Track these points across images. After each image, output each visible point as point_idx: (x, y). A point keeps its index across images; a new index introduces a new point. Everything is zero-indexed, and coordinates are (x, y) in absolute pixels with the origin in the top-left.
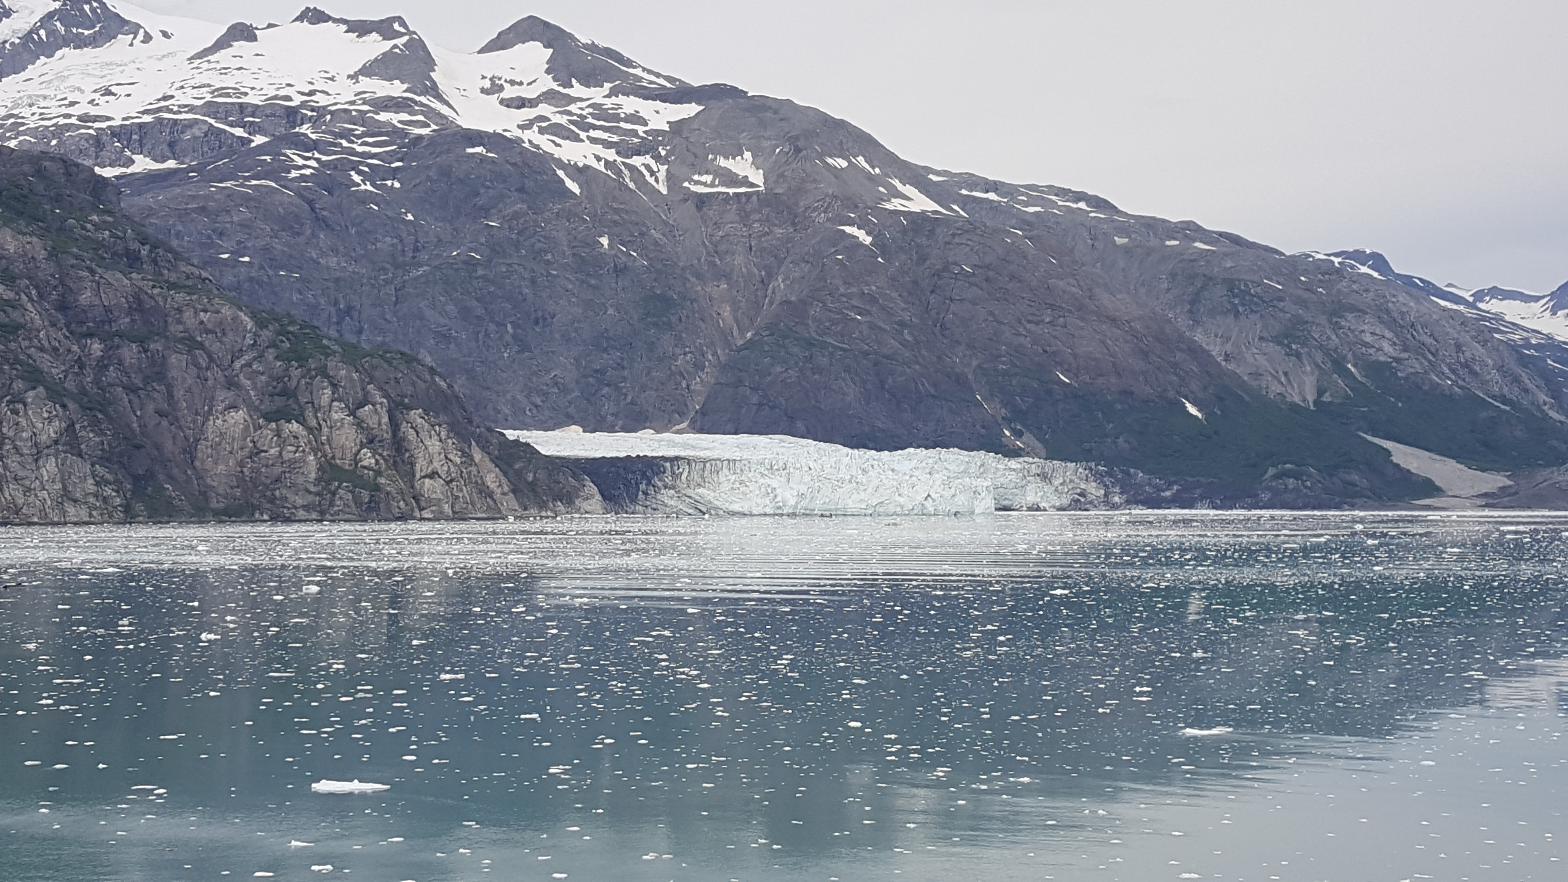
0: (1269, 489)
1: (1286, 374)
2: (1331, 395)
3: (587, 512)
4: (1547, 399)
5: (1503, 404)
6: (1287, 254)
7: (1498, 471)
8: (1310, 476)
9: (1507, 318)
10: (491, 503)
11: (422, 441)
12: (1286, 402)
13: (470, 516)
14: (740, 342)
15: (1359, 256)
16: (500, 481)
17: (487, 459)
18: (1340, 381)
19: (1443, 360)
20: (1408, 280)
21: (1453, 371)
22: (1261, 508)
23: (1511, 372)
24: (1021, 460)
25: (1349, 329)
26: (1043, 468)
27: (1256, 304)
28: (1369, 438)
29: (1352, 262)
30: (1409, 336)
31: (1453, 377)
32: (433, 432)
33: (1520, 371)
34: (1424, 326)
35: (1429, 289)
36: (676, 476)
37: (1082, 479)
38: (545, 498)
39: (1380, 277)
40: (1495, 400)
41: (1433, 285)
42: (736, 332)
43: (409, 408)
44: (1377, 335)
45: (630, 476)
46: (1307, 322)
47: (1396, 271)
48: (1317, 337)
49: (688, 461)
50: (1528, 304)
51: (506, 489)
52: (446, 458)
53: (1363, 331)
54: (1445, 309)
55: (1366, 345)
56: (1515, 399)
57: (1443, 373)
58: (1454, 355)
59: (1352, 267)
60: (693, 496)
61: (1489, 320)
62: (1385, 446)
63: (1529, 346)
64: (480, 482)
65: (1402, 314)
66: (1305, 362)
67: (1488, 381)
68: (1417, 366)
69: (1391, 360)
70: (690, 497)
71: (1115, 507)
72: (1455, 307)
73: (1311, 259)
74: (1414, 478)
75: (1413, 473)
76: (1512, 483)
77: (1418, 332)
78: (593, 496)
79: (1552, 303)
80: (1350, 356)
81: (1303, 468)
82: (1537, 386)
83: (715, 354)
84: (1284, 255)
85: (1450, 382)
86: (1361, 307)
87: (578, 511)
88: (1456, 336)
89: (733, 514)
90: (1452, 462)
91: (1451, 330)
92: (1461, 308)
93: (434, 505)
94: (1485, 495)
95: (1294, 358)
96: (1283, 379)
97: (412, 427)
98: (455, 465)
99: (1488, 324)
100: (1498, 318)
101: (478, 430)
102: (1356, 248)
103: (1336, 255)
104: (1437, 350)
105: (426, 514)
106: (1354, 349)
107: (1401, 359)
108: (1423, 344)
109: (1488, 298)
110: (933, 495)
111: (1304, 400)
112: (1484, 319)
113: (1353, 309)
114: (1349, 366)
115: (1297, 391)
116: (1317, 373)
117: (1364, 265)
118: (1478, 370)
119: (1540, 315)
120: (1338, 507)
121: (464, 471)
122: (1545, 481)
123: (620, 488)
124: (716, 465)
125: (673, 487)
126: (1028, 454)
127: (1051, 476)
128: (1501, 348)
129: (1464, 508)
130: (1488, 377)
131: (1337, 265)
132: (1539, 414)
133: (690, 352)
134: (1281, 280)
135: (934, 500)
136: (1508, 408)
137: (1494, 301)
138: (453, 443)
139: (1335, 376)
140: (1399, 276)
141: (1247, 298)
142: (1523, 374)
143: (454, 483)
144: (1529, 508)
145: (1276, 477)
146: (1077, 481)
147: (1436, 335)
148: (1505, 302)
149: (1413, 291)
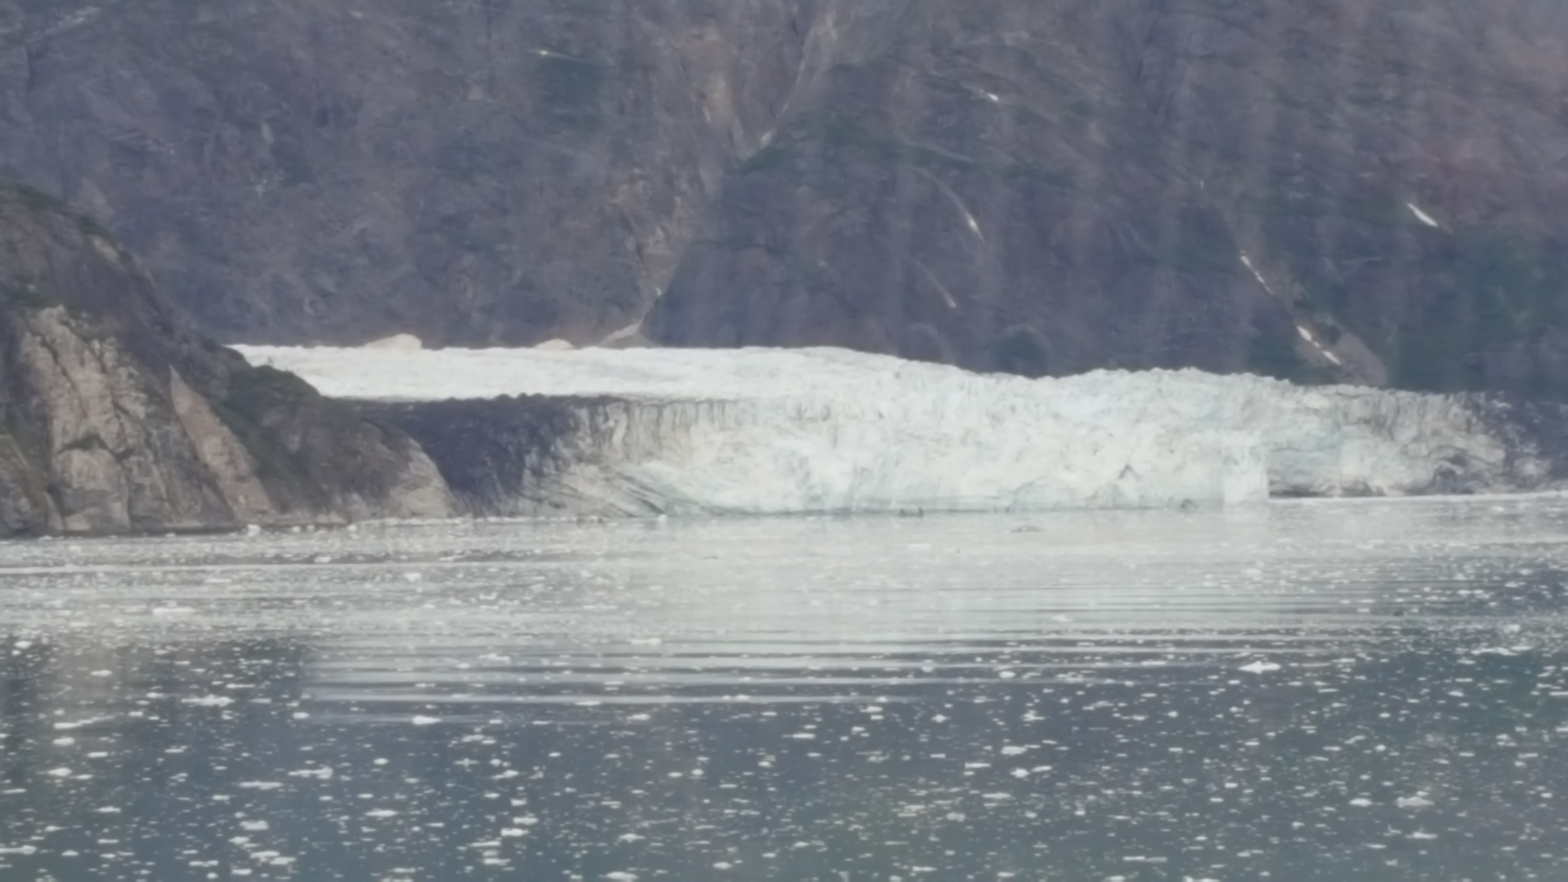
3: (414, 514)
10: (212, 498)
11: (65, 373)
13: (168, 525)
14: (746, 153)
16: (231, 453)
17: (203, 407)
24: (1332, 389)
26: (1377, 407)
32: (87, 353)
36: (601, 436)
37: (1457, 428)
38: (325, 487)
42: (739, 134)
43: (39, 303)
45: (505, 438)
49: (626, 404)
51: (244, 467)
52: (117, 406)
60: (638, 476)
64: (187, 455)
70: (629, 479)
71: (1525, 484)
78: (426, 481)
83: (695, 180)
87: (395, 511)
89: (721, 513)
93: (93, 505)
97: (44, 344)
98: (134, 420)
101: (185, 346)
105: (77, 523)
110: (1138, 467)
121: (154, 432)
123: (484, 464)
124: (684, 412)
125: (594, 460)
126: (1349, 378)
127: (1394, 423)
133: (642, 177)
135: (1138, 477)
138: (131, 376)
143: (134, 459)
146: (1447, 432)
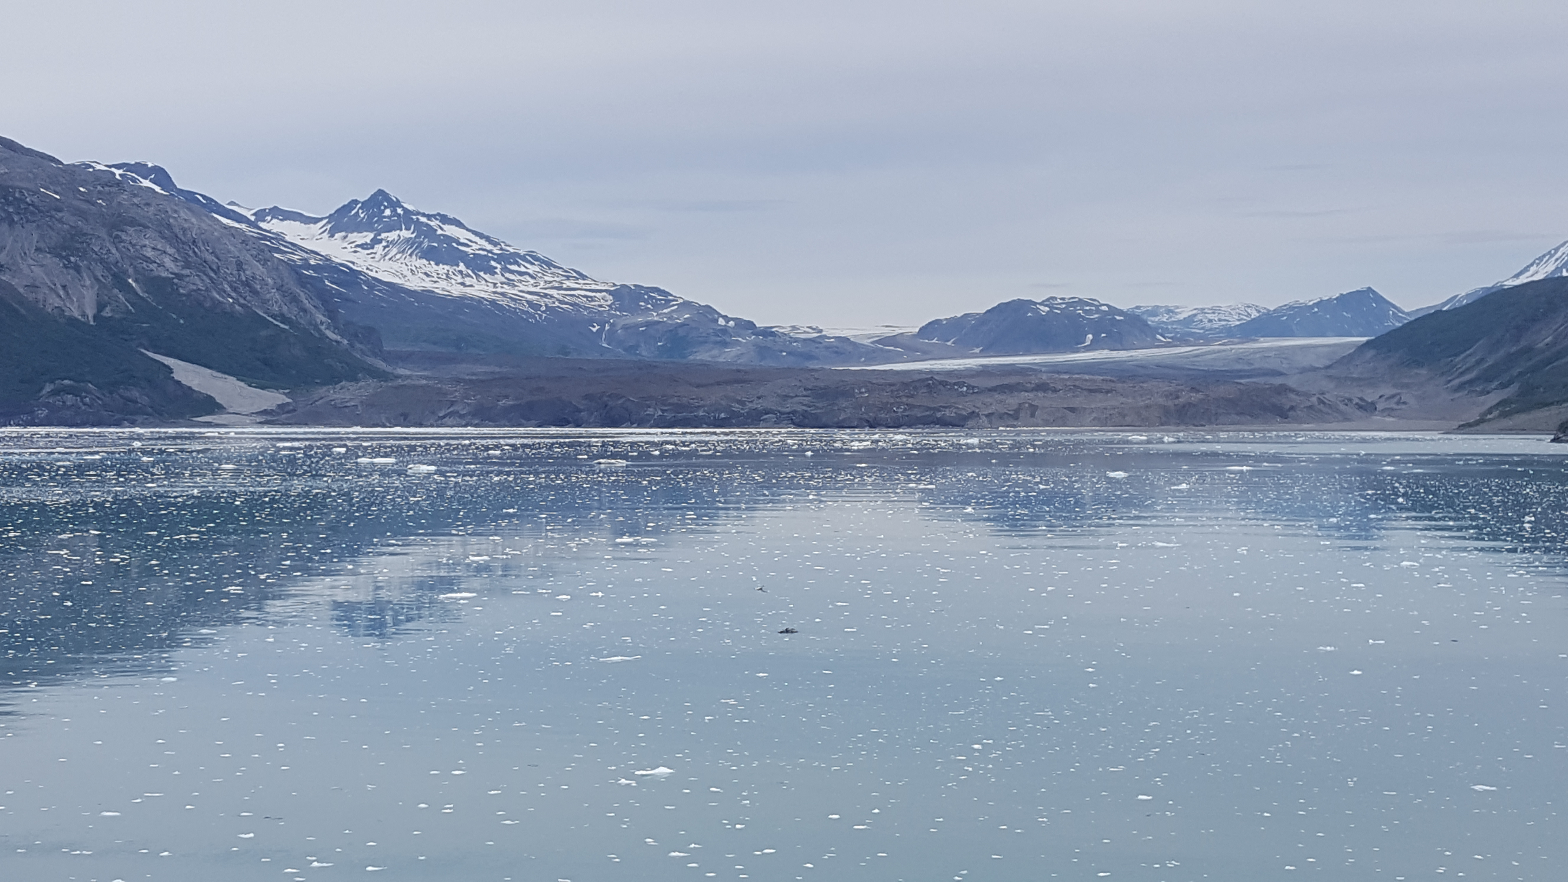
0: (47, 405)
1: (64, 287)
2: (112, 310)
4: (324, 319)
5: (282, 323)
6: (65, 163)
7: (277, 388)
8: (88, 392)
9: (287, 238)
12: (65, 316)
15: (141, 169)
18: (120, 296)
19: (225, 279)
20: (190, 196)
21: (235, 289)
22: (37, 425)
23: (290, 291)
25: (131, 243)
27: (32, 213)
28: (150, 354)
29: (133, 175)
30: (191, 253)
31: (233, 294)
33: (298, 291)
34: (206, 242)
35: (212, 206)
39: (162, 192)
40: (275, 319)
41: (216, 202)
44: (159, 250)
46: (85, 234)
47: (178, 187)
48: (96, 250)
50: (307, 226)
53: (145, 246)
54: (226, 227)
55: (148, 260)
56: (294, 318)
57: (225, 292)
58: (235, 272)
59: (134, 180)
61: (270, 239)
62: (166, 363)
63: (309, 267)
65: (184, 230)
66: (85, 275)
67: (269, 301)
68: (198, 282)
69: (173, 276)
72: (237, 225)
73: (91, 170)
74: (195, 395)
75: (194, 390)
76: (290, 400)
77: (199, 248)
79: (330, 226)
80: (131, 271)
81: (82, 384)
82: (315, 306)
84: (61, 163)
85: (231, 300)
86: (143, 221)
88: (237, 254)
90: (232, 379)
91: (233, 249)
92: (243, 226)
94: (265, 412)
95: (71, 271)
96: (61, 293)
99: (268, 243)
100: (279, 237)
102: (138, 161)
103: (118, 167)
104: (218, 268)
106: (135, 263)
107: (183, 275)
108: (205, 262)
109: (269, 218)
111: (84, 315)
112: (265, 238)
113: (133, 223)
114: (130, 281)
115: (76, 304)
116: (97, 287)
117: (146, 178)
118: (259, 289)
119: (319, 237)
120: (118, 424)
122: (322, 398)
128: (281, 268)
129: (244, 425)
130: (268, 296)
131: (118, 177)
132: (317, 335)
134: (59, 189)
136: (287, 327)
137: (275, 221)
139: (116, 291)
140: (181, 191)
141: (22, 206)
142: (302, 294)
144: (306, 424)
145: (54, 393)
147: (218, 252)
148: (285, 222)
149: (195, 206)
